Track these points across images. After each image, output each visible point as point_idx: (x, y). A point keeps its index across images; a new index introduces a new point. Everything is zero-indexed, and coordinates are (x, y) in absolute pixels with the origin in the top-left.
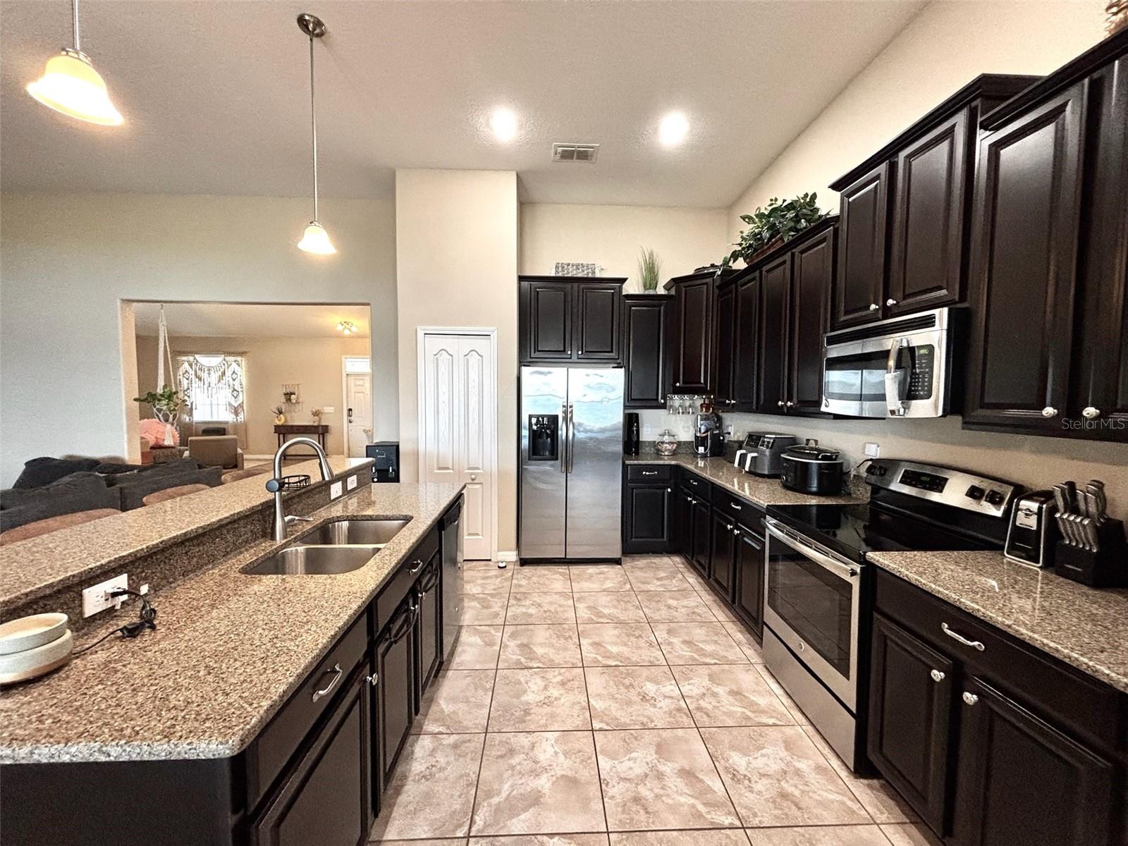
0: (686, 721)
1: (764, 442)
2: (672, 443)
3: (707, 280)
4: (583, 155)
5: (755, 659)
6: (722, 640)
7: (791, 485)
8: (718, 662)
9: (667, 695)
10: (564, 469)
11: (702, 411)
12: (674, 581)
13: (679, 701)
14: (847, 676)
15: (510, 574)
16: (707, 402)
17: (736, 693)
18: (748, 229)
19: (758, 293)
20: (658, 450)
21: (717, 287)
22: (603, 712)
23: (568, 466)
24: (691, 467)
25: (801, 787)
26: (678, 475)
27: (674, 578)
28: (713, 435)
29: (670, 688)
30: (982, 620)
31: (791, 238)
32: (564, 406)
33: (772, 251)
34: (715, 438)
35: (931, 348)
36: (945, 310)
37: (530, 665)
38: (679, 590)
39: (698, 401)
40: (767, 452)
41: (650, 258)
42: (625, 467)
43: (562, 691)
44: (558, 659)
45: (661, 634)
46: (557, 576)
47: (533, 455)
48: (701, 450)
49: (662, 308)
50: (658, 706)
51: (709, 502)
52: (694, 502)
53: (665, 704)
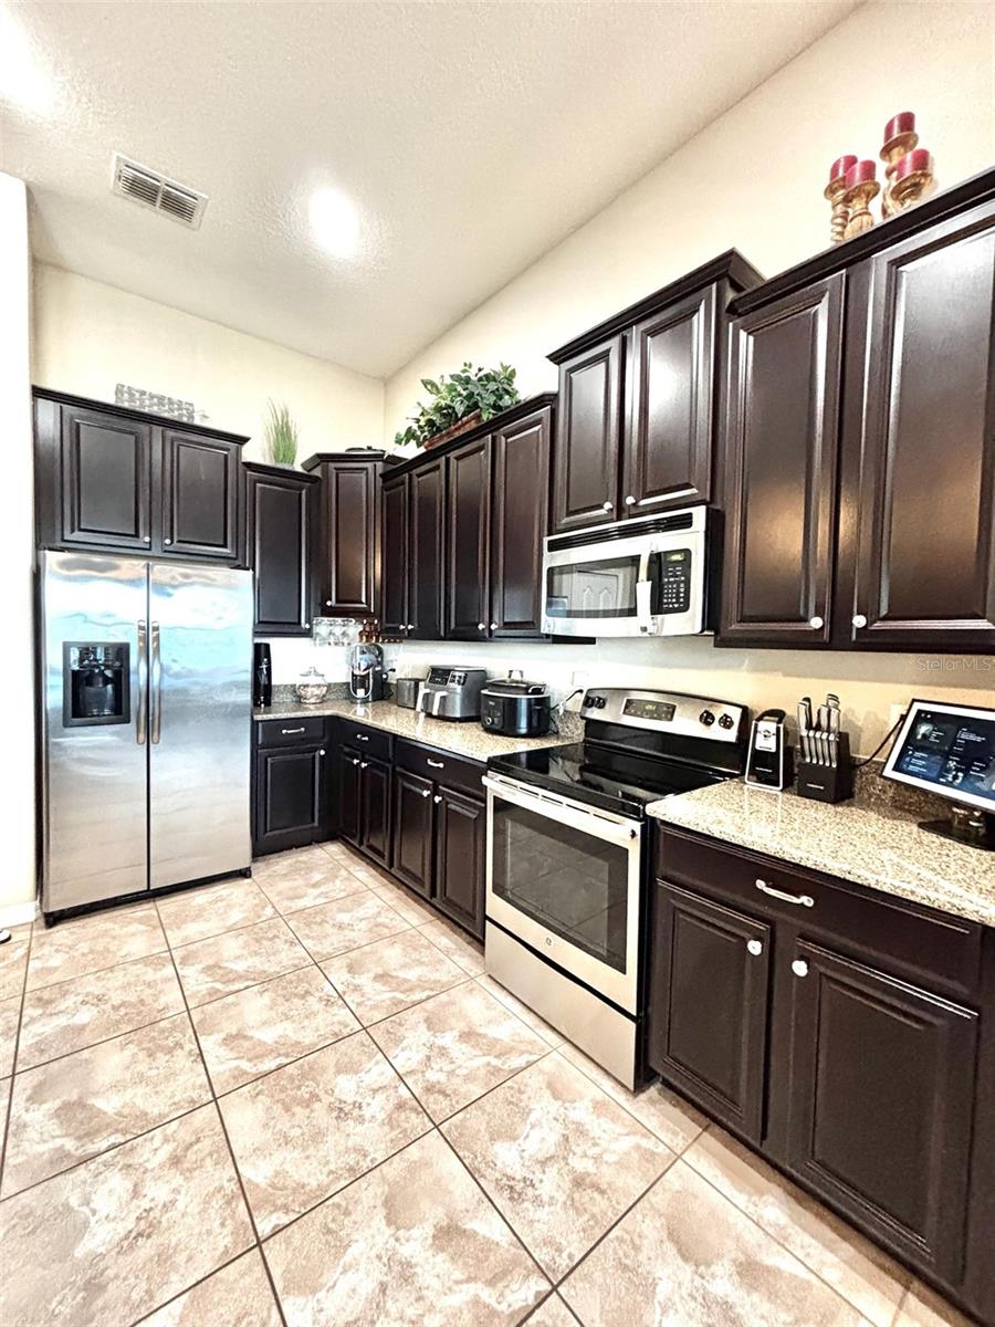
0: (417, 1122)
1: (454, 677)
2: (319, 686)
3: (369, 465)
4: (177, 205)
5: (475, 970)
6: (425, 955)
7: (498, 728)
8: (432, 993)
9: (375, 1086)
10: (142, 736)
11: (361, 639)
12: (338, 882)
13: (396, 1087)
14: (623, 970)
15: (22, 951)
16: (368, 629)
17: (468, 1036)
18: (430, 401)
19: (443, 483)
20: (300, 697)
21: (381, 475)
22: (273, 1186)
23: (149, 731)
24: (350, 716)
25: (590, 1153)
26: (336, 727)
27: (336, 877)
28: (375, 673)
29: (378, 1072)
30: (815, 870)
31: (491, 417)
32: (141, 628)
33: (461, 432)
34: (377, 675)
35: (687, 553)
36: (703, 509)
37: (92, 1148)
38: (348, 896)
39: (354, 628)
40: (459, 689)
41: (283, 417)
42: (254, 724)
43: (178, 1180)
44: (156, 1106)
45: (339, 976)
46: (135, 927)
47: (74, 716)
48: (361, 693)
49: (304, 492)
50: (367, 1116)
51: (389, 761)
52: (364, 765)
53: (377, 1107)
